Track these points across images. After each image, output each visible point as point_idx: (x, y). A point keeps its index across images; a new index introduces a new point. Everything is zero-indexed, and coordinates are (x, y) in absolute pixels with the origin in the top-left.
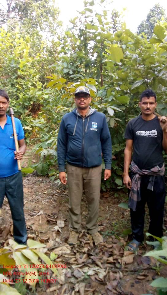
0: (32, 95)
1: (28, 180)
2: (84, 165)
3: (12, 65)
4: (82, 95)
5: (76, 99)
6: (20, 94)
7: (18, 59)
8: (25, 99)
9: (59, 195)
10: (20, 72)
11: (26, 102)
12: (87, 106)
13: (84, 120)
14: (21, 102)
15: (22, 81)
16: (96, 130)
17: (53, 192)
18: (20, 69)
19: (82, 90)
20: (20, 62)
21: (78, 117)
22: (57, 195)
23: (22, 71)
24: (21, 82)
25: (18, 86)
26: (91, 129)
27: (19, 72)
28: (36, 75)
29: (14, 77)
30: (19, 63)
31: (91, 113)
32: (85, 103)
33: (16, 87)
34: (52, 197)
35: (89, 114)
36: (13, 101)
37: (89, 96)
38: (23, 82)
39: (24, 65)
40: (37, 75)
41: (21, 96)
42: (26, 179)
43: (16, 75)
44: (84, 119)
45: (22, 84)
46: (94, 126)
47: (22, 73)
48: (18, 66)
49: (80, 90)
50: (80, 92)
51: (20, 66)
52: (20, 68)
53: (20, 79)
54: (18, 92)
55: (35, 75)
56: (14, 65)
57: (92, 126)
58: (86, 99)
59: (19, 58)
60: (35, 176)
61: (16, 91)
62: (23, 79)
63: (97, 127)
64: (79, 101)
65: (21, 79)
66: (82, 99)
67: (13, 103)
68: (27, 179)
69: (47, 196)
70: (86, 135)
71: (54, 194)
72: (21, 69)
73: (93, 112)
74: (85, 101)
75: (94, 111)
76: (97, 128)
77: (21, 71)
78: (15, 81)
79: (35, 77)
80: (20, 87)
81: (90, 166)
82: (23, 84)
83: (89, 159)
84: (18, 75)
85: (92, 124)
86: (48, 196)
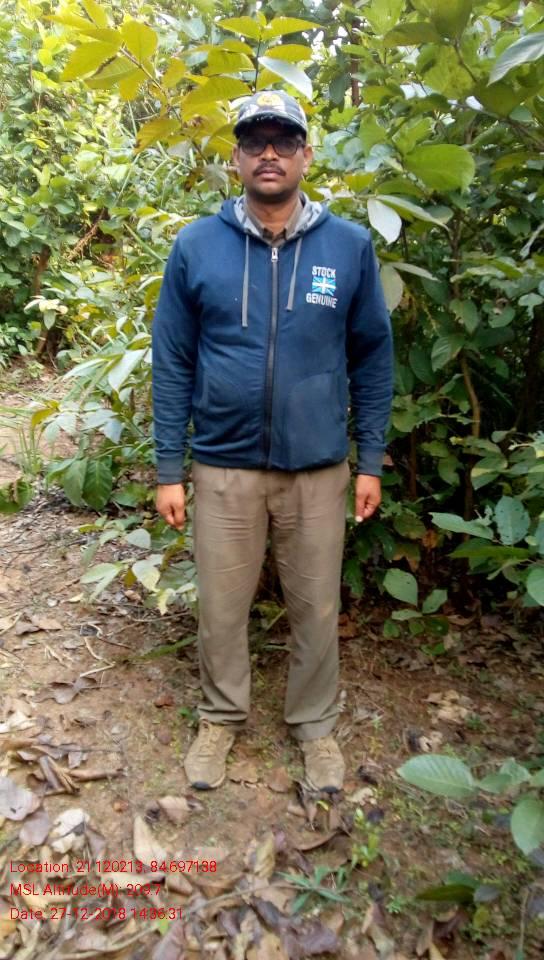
0: (85, 176)
1: (27, 527)
2: (272, 461)
3: (12, 55)
4: (270, 133)
5: (242, 154)
6: (41, 171)
7: (36, 26)
8: (61, 189)
9: (135, 614)
10: (43, 81)
11: (61, 201)
12: (287, 186)
13: (275, 257)
14: (46, 202)
15: (51, 120)
16: (332, 303)
17: (110, 598)
18: (42, 71)
19: (271, 108)
20: (41, 42)
21: (247, 238)
22: (124, 612)
23: (52, 75)
24: (47, 124)
25: (32, 138)
26: (311, 298)
27: (40, 83)
28: (106, 95)
29: (20, 102)
30: (38, 45)
31: (310, 224)
32: (282, 173)
33: (28, 140)
34: (103, 624)
35: (298, 228)
36: (15, 199)
37: (300, 138)
38: (57, 123)
39: (59, 51)
40: (112, 97)
41: (43, 177)
42: (18, 524)
43: (29, 96)
44: (275, 250)
45: (52, 132)
46: (324, 286)
47: (52, 85)
48: (35, 57)
49: (261, 108)
50: (260, 116)
51: (42, 56)
52: (43, 64)
53: (44, 110)
54: (37, 161)
55: (103, 97)
56: (20, 53)
57: (314, 284)
58: (286, 152)
59: (40, 24)
60: (57, 509)
61: (29, 159)
62: (57, 109)
63: (334, 287)
64: (255, 163)
65: (49, 112)
66: (270, 154)
67: (15, 204)
68: (23, 525)
69: (81, 615)
70: (287, 326)
71: (112, 609)
72: (46, 70)
73: (315, 218)
74: (283, 163)
75: (323, 214)
76: (336, 294)
77: (45, 77)
78: (21, 117)
79: (103, 104)
80: (42, 144)
81: (298, 466)
82: (54, 128)
83: (293, 437)
84: (37, 94)
85: (314, 273)
86: (86, 617)
